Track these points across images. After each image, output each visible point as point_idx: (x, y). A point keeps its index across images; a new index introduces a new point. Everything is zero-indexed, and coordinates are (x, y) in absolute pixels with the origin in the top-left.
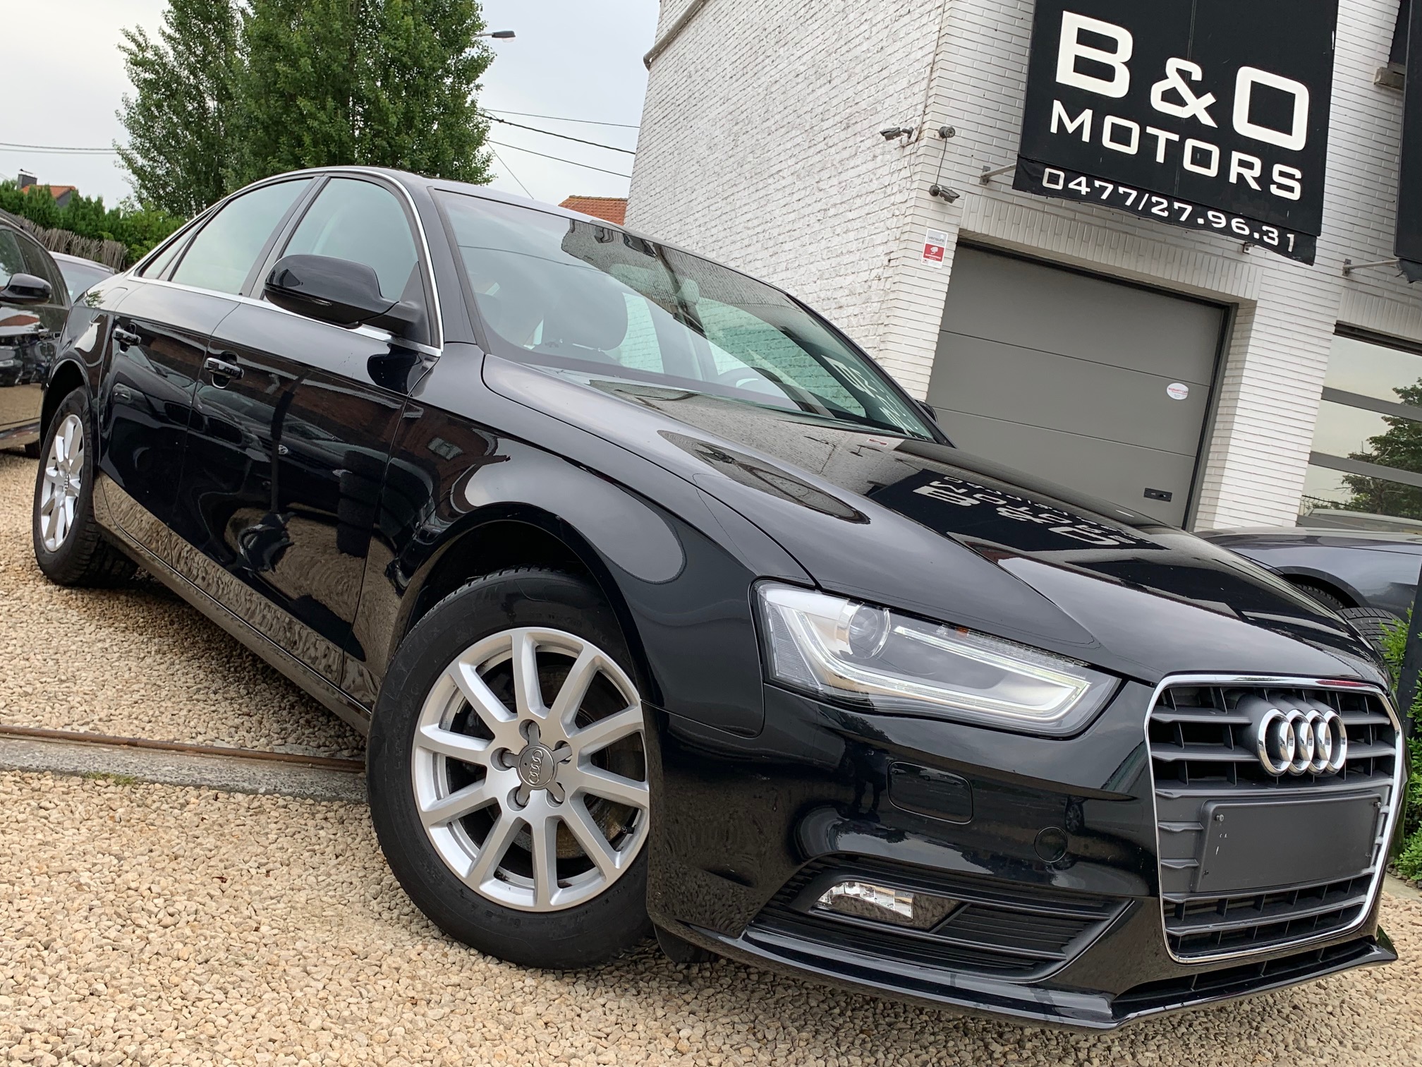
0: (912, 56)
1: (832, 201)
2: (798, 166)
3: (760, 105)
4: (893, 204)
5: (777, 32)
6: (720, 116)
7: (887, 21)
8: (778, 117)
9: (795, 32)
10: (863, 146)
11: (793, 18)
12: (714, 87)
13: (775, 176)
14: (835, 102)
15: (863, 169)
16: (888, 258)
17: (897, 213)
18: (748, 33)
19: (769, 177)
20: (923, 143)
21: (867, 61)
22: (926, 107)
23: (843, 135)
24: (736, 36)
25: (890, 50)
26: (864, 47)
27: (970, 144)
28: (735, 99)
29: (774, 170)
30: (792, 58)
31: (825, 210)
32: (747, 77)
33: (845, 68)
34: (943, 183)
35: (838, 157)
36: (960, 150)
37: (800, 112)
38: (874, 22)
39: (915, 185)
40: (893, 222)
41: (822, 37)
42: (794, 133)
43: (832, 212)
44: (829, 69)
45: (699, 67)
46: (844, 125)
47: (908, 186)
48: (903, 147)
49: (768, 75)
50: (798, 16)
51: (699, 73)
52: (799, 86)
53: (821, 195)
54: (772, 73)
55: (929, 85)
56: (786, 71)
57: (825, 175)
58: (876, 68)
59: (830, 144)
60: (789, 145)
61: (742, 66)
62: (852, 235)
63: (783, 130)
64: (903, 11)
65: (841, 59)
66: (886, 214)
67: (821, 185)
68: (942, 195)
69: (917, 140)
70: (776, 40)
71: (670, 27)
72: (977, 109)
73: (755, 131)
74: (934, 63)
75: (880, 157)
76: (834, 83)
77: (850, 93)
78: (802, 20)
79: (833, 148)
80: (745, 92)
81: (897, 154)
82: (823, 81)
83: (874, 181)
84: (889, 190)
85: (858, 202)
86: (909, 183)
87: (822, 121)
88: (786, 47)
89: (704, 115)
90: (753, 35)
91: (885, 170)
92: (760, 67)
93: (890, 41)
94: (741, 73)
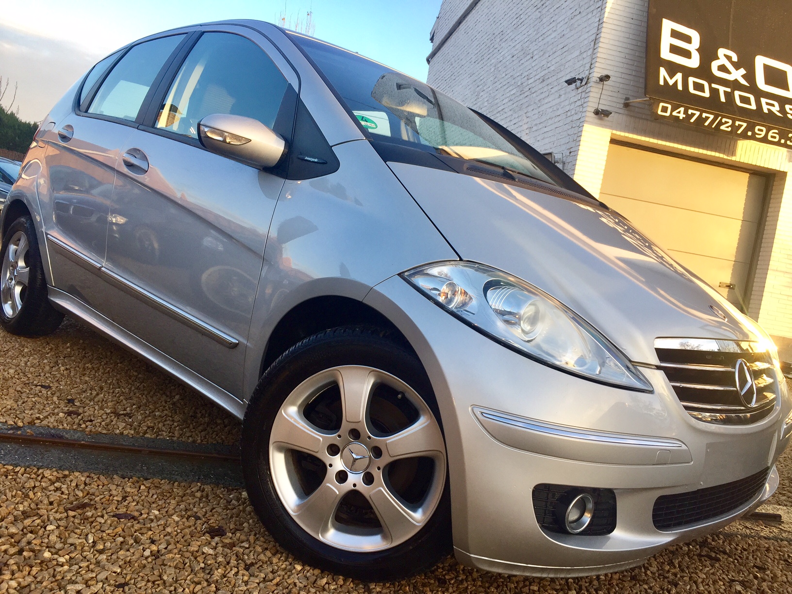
0: (582, 38)
1: (535, 123)
2: (514, 105)
3: (492, 74)
4: (572, 121)
5: (501, 34)
6: (469, 83)
7: (566, 20)
8: (501, 81)
9: (511, 33)
10: (553, 91)
11: (510, 26)
12: (465, 69)
13: (501, 112)
14: (535, 68)
15: (554, 103)
16: (569, 152)
17: (574, 126)
18: (484, 38)
19: (497, 113)
20: (589, 85)
21: (555, 43)
22: (591, 64)
23: (540, 86)
24: (477, 40)
25: (567, 36)
26: (552, 36)
27: (618, 85)
28: (477, 74)
29: (500, 109)
30: (509, 48)
31: (531, 128)
32: (485, 60)
33: (542, 49)
34: (601, 107)
35: (538, 98)
36: (611, 89)
37: (516, 76)
38: (558, 22)
39: (584, 110)
40: (571, 132)
41: (527, 34)
42: (511, 88)
43: (535, 128)
44: (531, 51)
45: (457, 59)
46: (542, 80)
47: (581, 110)
48: (578, 89)
49: (496, 58)
50: (513, 24)
51: (457, 62)
52: (514, 63)
53: (528, 120)
54: (498, 57)
55: (593, 52)
56: (506, 55)
57: (530, 109)
58: (561, 46)
59: (533, 90)
60: (508, 95)
61: (481, 55)
62: (546, 141)
63: (505, 87)
64: (578, 12)
65: (540, 44)
66: (567, 127)
67: (528, 115)
68: (602, 114)
69: (585, 84)
70: (501, 38)
71: (440, 40)
72: (621, 65)
73: (490, 89)
74: (596, 40)
75: (563, 96)
76: (534, 58)
77: (544, 62)
78: (515, 26)
79: (535, 95)
80: (483, 69)
81: (574, 93)
82: (529, 57)
83: (560, 109)
84: (569, 114)
85: (550, 122)
86: (581, 109)
87: (528, 79)
88: (506, 42)
89: (460, 84)
90: (487, 38)
91: (567, 102)
92: (491, 54)
93: (568, 30)
94: (480, 59)
